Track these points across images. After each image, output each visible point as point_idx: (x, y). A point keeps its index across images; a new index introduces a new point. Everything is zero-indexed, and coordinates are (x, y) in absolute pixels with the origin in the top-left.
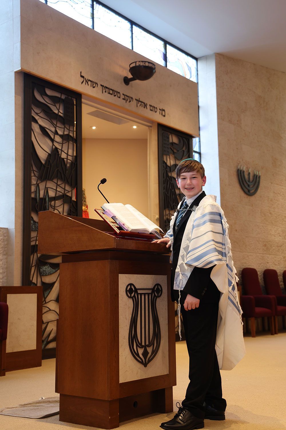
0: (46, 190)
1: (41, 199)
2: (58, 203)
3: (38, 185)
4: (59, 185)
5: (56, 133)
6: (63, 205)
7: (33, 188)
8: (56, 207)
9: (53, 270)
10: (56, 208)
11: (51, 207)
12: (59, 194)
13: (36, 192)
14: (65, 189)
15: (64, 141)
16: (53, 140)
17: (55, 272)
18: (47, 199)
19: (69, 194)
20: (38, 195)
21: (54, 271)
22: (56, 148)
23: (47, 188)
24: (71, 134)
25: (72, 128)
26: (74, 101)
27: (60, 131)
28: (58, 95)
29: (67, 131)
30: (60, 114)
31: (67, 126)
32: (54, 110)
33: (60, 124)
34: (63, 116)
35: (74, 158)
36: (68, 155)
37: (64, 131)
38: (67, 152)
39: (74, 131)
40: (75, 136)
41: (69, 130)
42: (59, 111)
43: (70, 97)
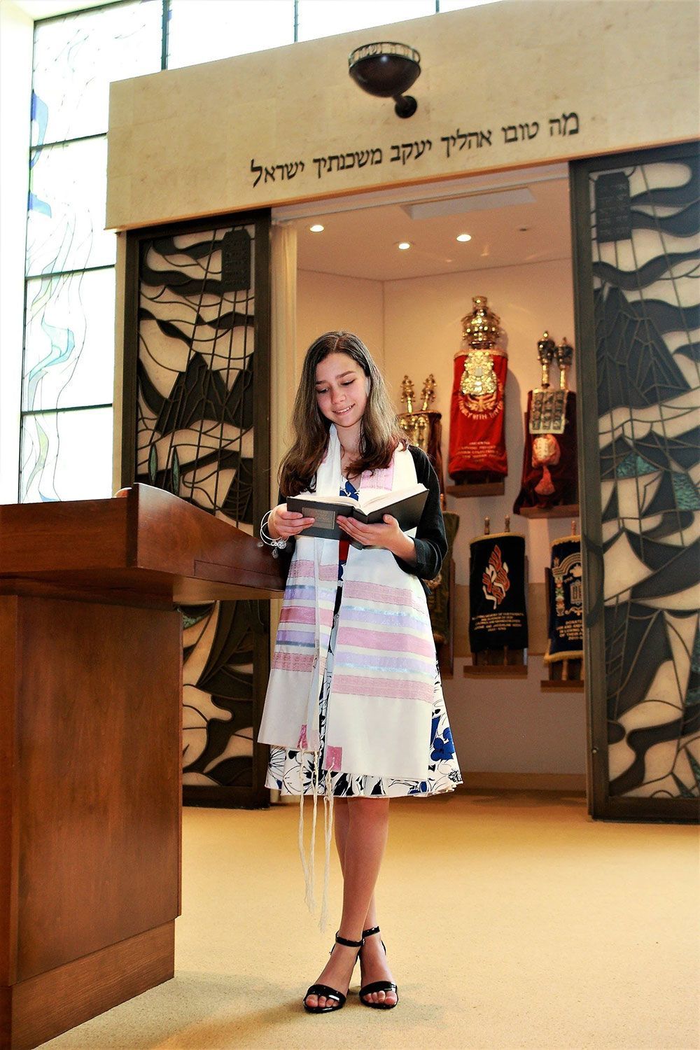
0: (174, 450)
1: (161, 473)
2: (203, 472)
3: (152, 445)
4: (205, 433)
5: (200, 321)
6: (215, 475)
7: (144, 455)
8: (197, 483)
9: (189, 620)
10: (195, 485)
11: (184, 485)
12: (204, 453)
13: (149, 460)
14: (221, 439)
15: (219, 331)
16: (189, 341)
17: (194, 624)
18: (176, 470)
19: (234, 447)
20: (153, 466)
21: (193, 621)
22: (198, 355)
23: (175, 447)
24: (241, 309)
25: (242, 296)
26: (251, 230)
27: (210, 314)
28: (207, 237)
29: (227, 308)
30: (210, 276)
31: (230, 296)
32: (196, 273)
33: (210, 299)
34: (219, 277)
35: (247, 360)
36: (230, 359)
37: (220, 311)
38: (227, 354)
39: (247, 300)
40: (252, 310)
41: (235, 302)
42: (207, 271)
43: (239, 229)
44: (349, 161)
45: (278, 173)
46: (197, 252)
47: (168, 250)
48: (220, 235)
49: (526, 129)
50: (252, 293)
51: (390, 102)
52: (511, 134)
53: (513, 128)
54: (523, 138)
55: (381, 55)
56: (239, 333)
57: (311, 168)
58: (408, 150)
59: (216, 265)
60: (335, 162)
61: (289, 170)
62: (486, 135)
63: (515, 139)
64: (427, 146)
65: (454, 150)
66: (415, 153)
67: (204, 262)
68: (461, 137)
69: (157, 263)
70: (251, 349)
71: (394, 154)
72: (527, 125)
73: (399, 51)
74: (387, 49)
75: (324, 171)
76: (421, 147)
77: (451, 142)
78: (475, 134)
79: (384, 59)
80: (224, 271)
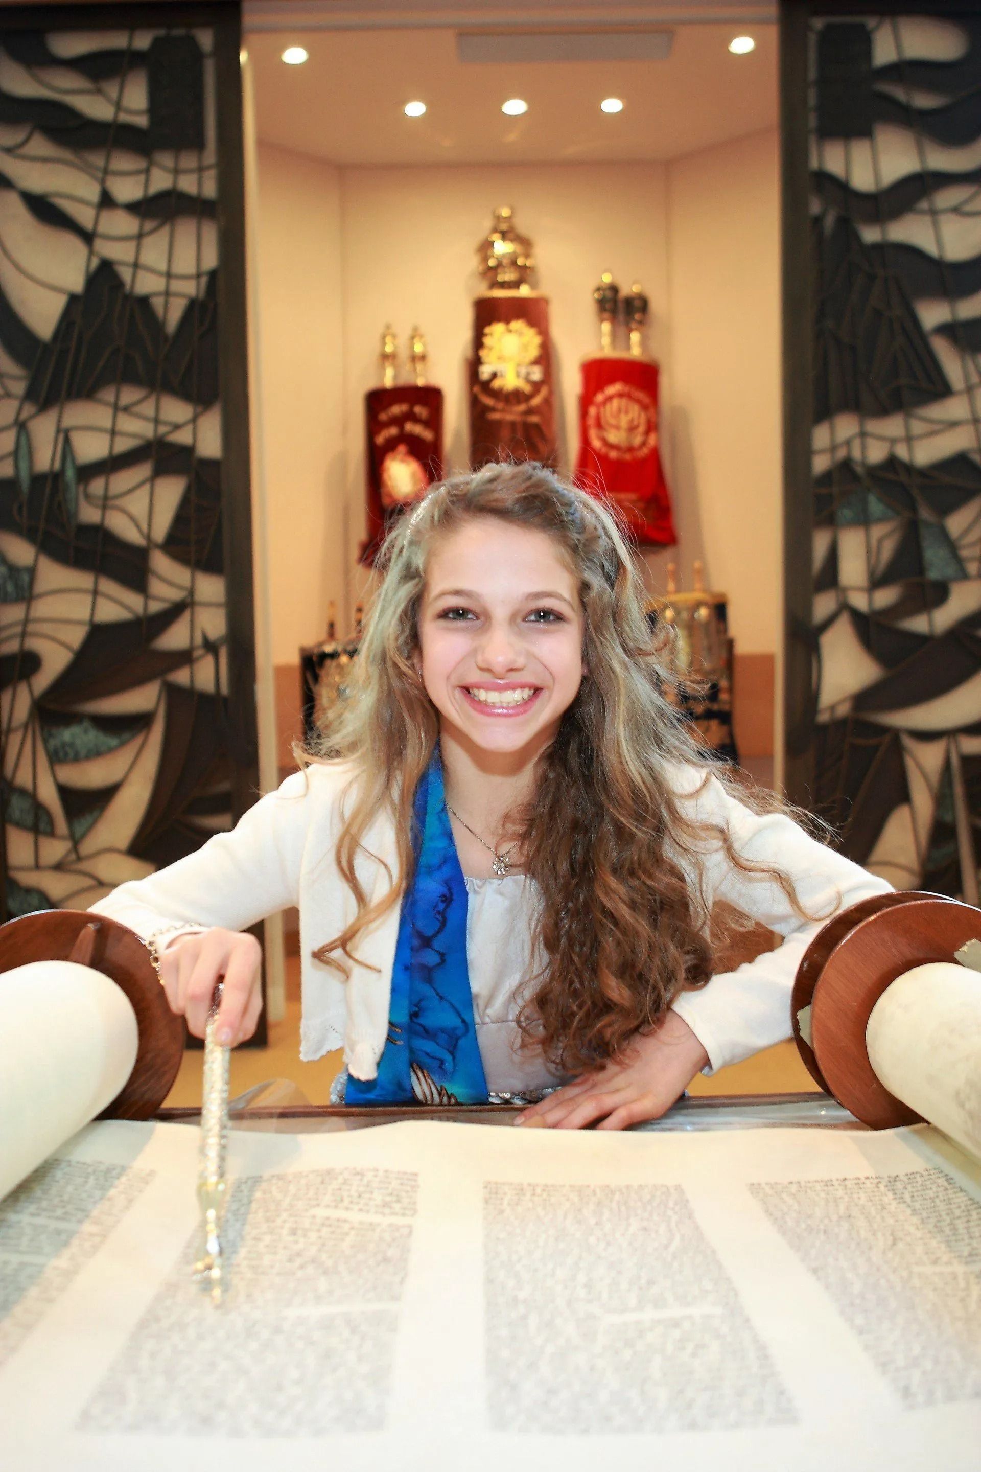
0: (65, 437)
1: (38, 480)
2: (123, 480)
3: (21, 425)
4: (126, 409)
5: (107, 201)
6: (147, 487)
7: (4, 443)
8: (113, 498)
9: (107, 739)
10: (109, 503)
11: (90, 503)
12: (123, 444)
13: (15, 454)
14: (157, 421)
15: (147, 223)
16: (88, 237)
17: (117, 747)
18: (70, 474)
19: (183, 437)
20: (23, 465)
21: (113, 741)
22: (106, 264)
23: (67, 431)
24: (188, 184)
25: (189, 160)
26: (205, 39)
27: (130, 191)
28: (117, 40)
29: (161, 181)
30: (124, 118)
31: (166, 159)
32: (96, 108)
33: (123, 162)
34: (142, 121)
35: (204, 280)
36: (169, 275)
37: (147, 184)
38: (163, 267)
39: (201, 169)
40: (210, 190)
41: (176, 172)
42: (118, 106)
43: (179, 32)
46: (97, 68)
47: (36, 57)
48: (143, 41)
50: (210, 155)
56: (185, 229)
59: (135, 96)
67: (112, 89)
69: (17, 81)
70: (211, 260)
80: (153, 110)
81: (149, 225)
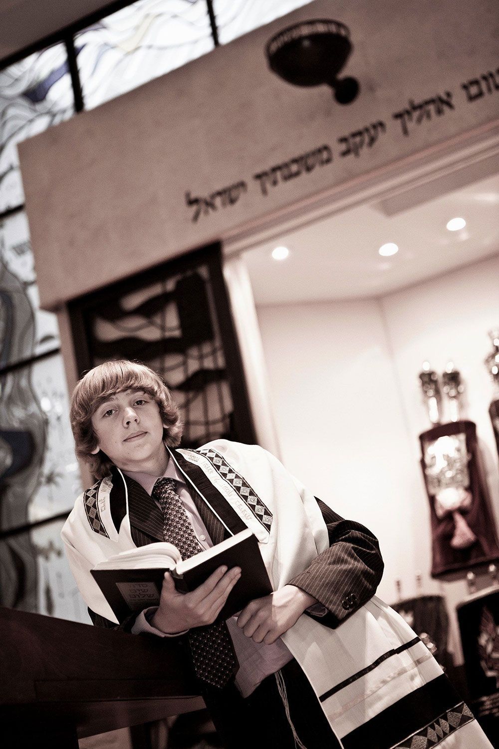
24: (209, 364)
25: (207, 349)
26: (204, 271)
27: (177, 377)
28: (156, 290)
29: (193, 366)
30: (168, 334)
31: (194, 352)
32: (151, 334)
33: (172, 361)
34: (177, 333)
35: (228, 421)
36: (207, 423)
37: (186, 370)
38: (202, 419)
39: (214, 352)
40: (221, 362)
41: (201, 358)
42: (163, 328)
43: (189, 273)
44: (294, 168)
45: (218, 201)
46: (149, 310)
47: (116, 315)
48: (170, 285)
49: (491, 80)
50: (218, 343)
51: (325, 91)
52: (474, 90)
53: (475, 82)
54: (489, 90)
55: (301, 39)
56: (212, 392)
57: (253, 186)
58: (358, 139)
59: (172, 319)
60: (279, 174)
61: (229, 195)
62: (444, 97)
63: (480, 94)
64: (379, 129)
65: (411, 125)
66: (367, 139)
67: (158, 320)
68: (415, 108)
69: (108, 332)
70: (228, 406)
71: (343, 147)
72: (491, 75)
73: (321, 28)
74: (305, 31)
75: (269, 186)
76: (372, 132)
77: (406, 117)
78: (432, 101)
79: (306, 43)
80: (183, 325)
81: (191, 395)
